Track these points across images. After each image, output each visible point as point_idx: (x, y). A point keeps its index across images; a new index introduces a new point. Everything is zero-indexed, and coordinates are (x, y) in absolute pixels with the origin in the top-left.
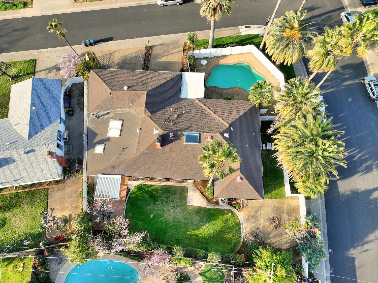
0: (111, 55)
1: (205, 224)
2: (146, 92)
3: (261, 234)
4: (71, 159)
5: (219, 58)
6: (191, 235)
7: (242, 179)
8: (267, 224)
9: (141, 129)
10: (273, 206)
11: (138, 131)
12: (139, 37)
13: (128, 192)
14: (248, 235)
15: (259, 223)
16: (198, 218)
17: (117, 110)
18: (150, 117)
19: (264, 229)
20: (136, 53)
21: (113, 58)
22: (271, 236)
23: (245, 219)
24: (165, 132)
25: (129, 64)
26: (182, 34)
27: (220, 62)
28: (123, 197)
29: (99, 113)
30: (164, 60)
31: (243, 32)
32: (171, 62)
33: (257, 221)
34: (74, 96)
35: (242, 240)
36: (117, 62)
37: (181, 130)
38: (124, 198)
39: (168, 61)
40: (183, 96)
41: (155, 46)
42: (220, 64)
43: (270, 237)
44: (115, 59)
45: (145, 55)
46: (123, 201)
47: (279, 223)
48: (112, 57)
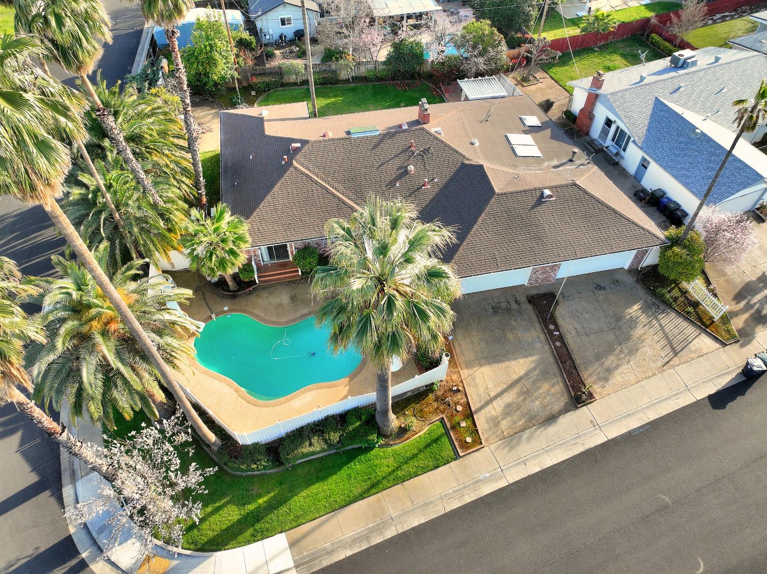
0: (673, 348)
2: (497, 191)
9: (472, 144)
12: (634, 430)
17: (541, 171)
18: (465, 157)
21: (656, 338)
24: (417, 127)
25: (602, 331)
26: (502, 484)
29: (574, 167)
30: (513, 363)
32: (493, 363)
36: (639, 331)
39: (500, 362)
41: (566, 410)
44: (649, 337)
45: (575, 368)
48: (663, 342)
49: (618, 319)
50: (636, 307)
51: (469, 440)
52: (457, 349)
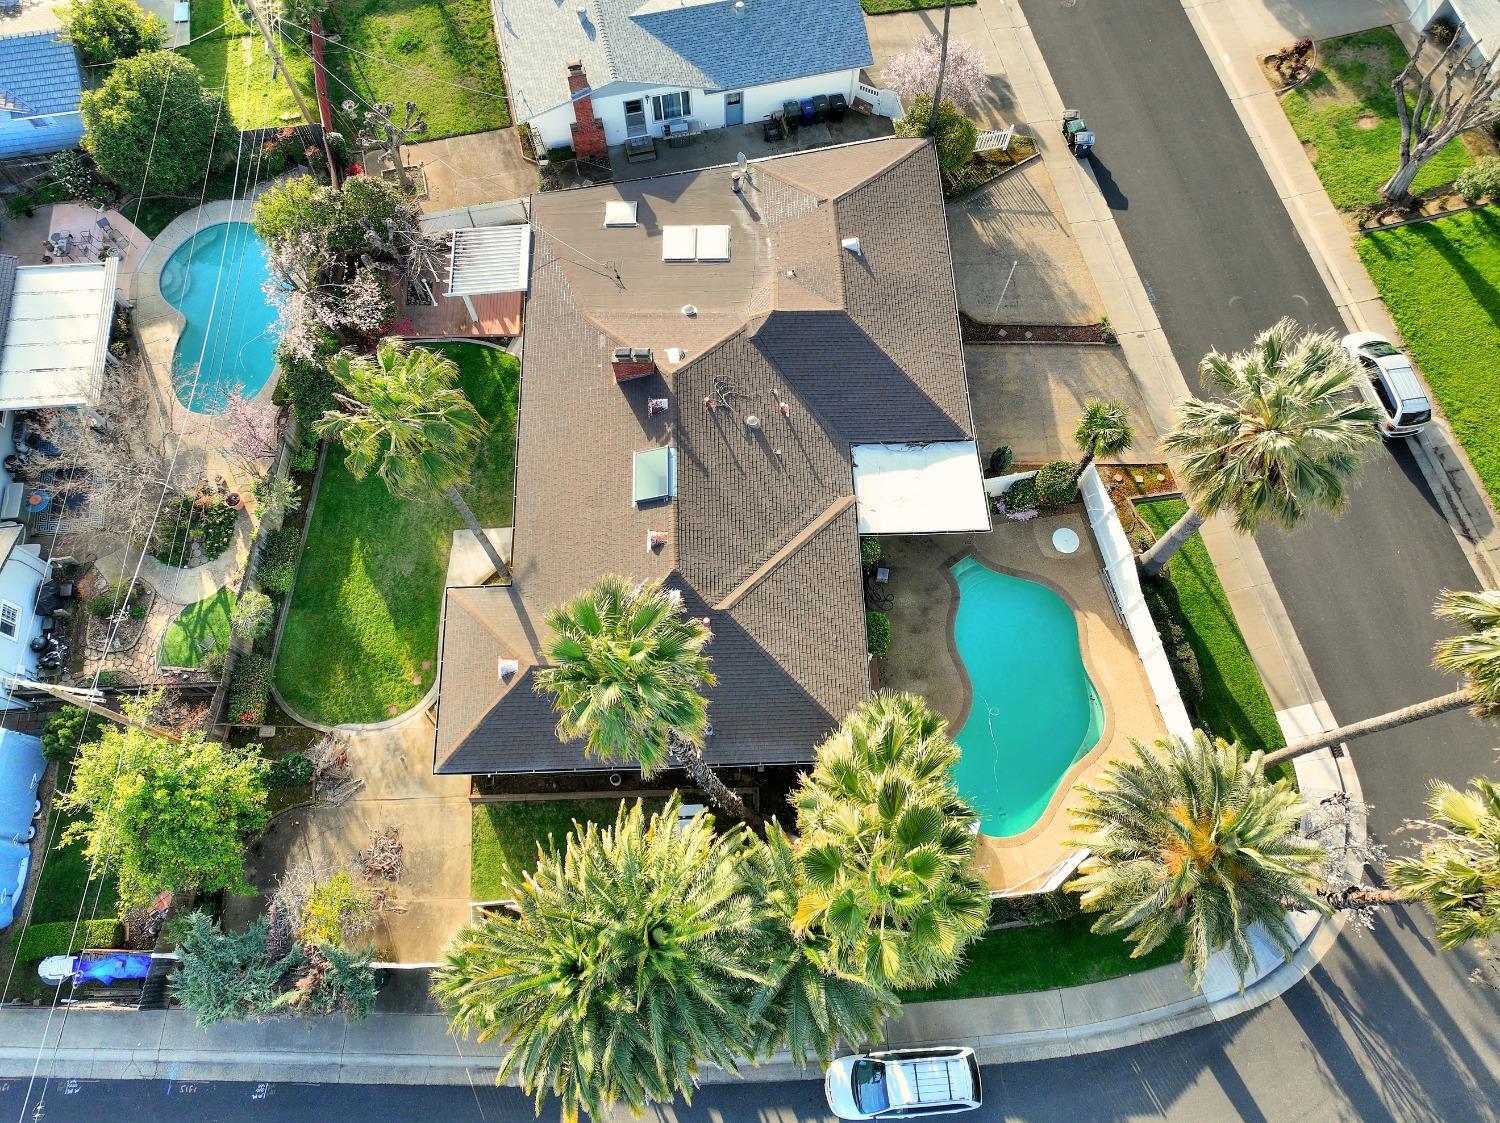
0: (1042, 213)
1: (385, 596)
2: (839, 307)
3: (340, 798)
4: (609, 166)
5: (1108, 612)
6: (349, 552)
7: (508, 677)
8: (377, 824)
9: (693, 316)
10: (447, 848)
11: (684, 310)
12: (1150, 298)
13: (498, 340)
14: (340, 747)
15: (382, 791)
16: (407, 569)
17: (768, 240)
18: (738, 334)
19: (359, 814)
20: (1071, 294)
21: (1028, 225)
22: (332, 841)
23: (399, 739)
24: (669, 382)
27: (1089, 614)
28: (480, 328)
29: (754, 192)
30: (1054, 396)
31: (1293, 719)
32: (1052, 421)
33: (388, 786)
34: (841, 131)
35: (322, 728)
36: (1014, 237)
37: (686, 434)
38: (475, 332)
40: (862, 454)
41: (1122, 358)
42: (1078, 615)
43: (328, 834)
44: (1025, 231)
45: (1065, 327)
46: (469, 329)
47: (378, 872)
48: (1033, 218)
49: (992, 251)
50: (978, 228)
51: (1161, 477)
52: (1028, 458)
